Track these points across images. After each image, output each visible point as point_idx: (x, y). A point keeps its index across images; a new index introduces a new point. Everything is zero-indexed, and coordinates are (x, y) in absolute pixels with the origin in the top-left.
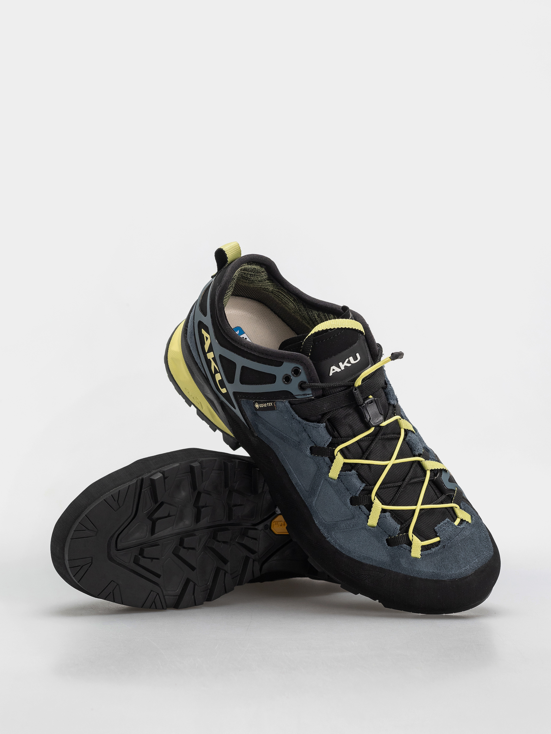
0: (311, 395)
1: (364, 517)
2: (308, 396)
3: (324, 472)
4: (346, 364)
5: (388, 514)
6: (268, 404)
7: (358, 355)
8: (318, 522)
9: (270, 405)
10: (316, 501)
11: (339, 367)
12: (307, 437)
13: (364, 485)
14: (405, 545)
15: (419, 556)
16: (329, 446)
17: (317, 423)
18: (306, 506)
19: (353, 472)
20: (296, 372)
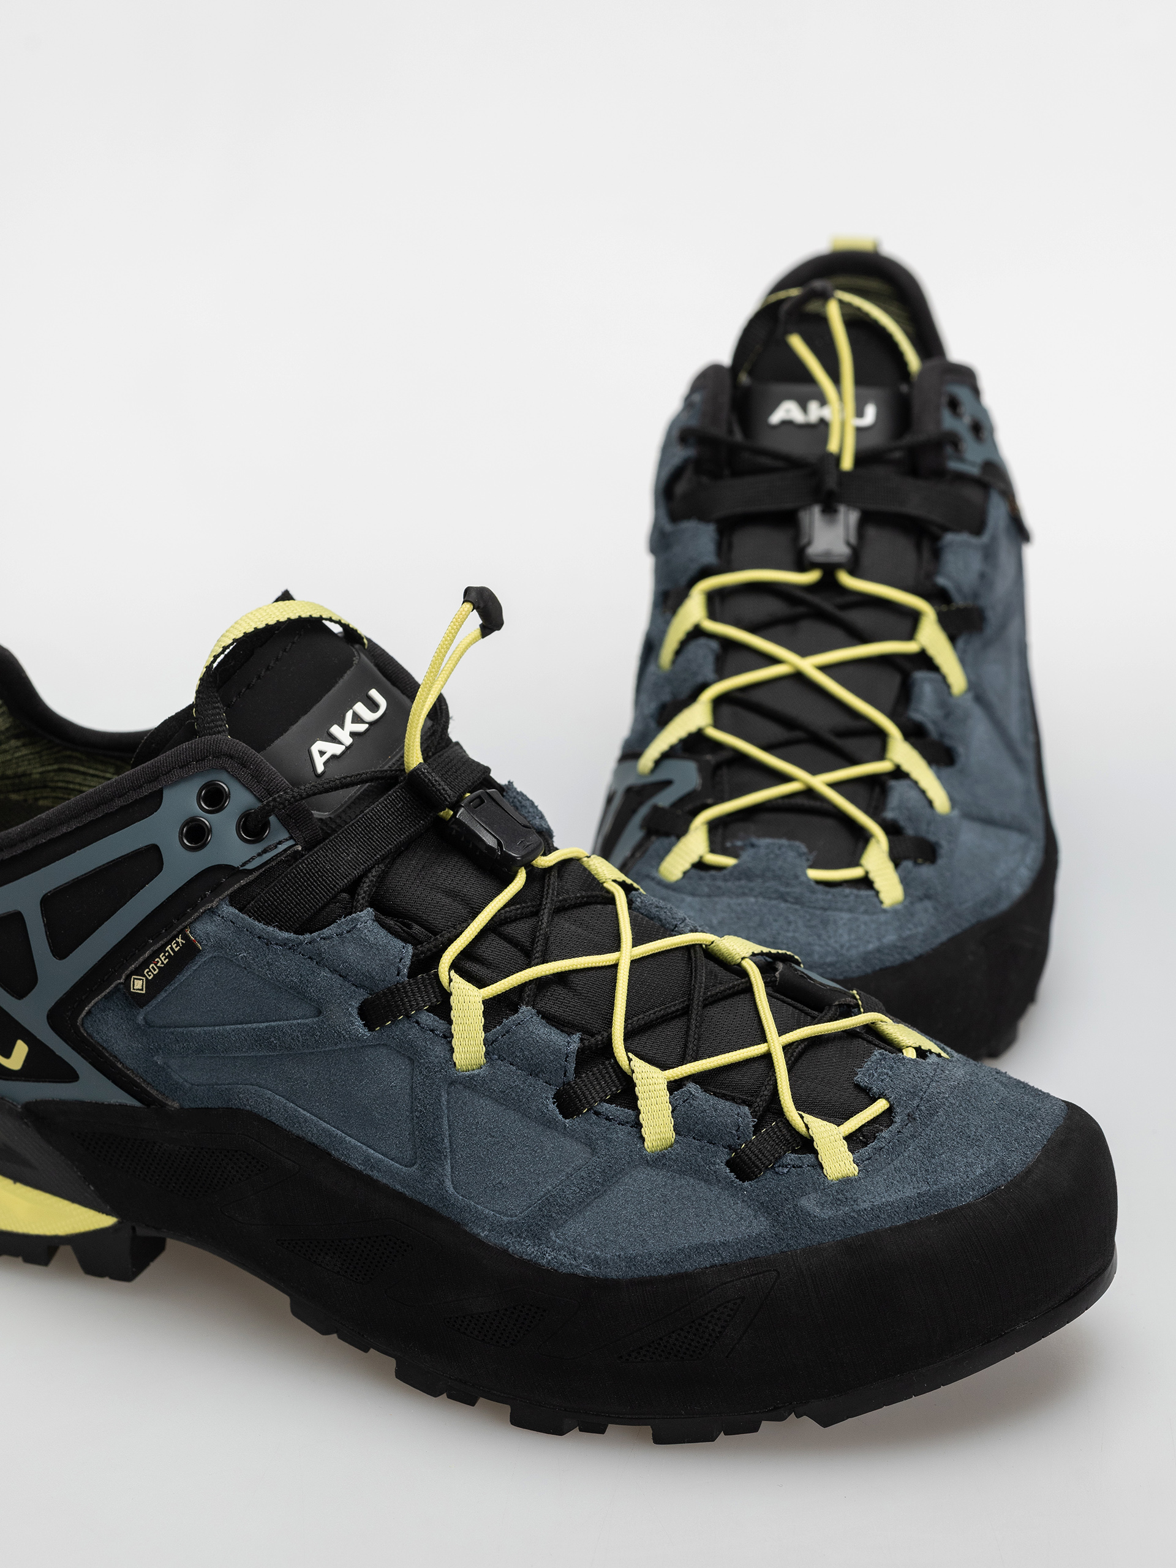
0: (291, 842)
1: (621, 1133)
2: (281, 848)
3: (436, 1060)
4: (350, 726)
5: (692, 1087)
6: (172, 948)
7: (374, 693)
8: (490, 1231)
9: (178, 944)
10: (452, 1172)
11: (334, 739)
12: (336, 980)
13: (577, 1037)
14: (791, 1158)
15: (852, 1170)
16: (412, 974)
17: (345, 918)
18: (429, 1213)
19: (525, 1010)
20: (214, 798)
